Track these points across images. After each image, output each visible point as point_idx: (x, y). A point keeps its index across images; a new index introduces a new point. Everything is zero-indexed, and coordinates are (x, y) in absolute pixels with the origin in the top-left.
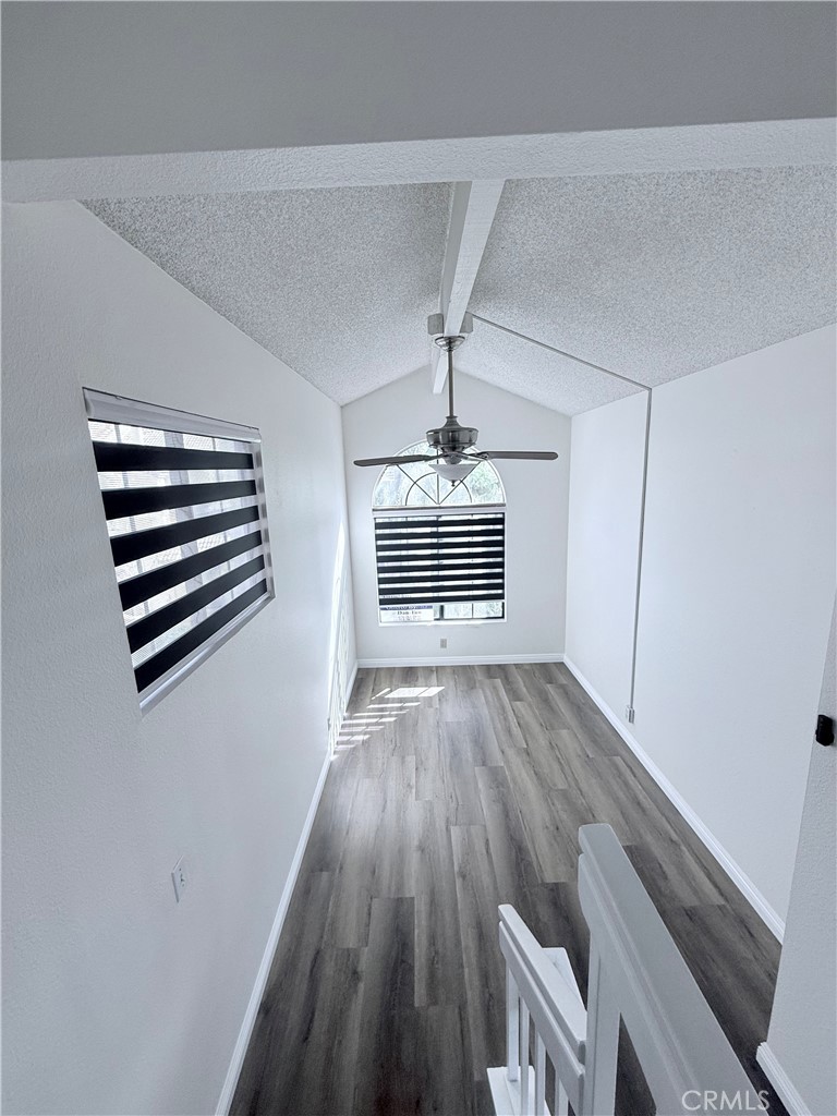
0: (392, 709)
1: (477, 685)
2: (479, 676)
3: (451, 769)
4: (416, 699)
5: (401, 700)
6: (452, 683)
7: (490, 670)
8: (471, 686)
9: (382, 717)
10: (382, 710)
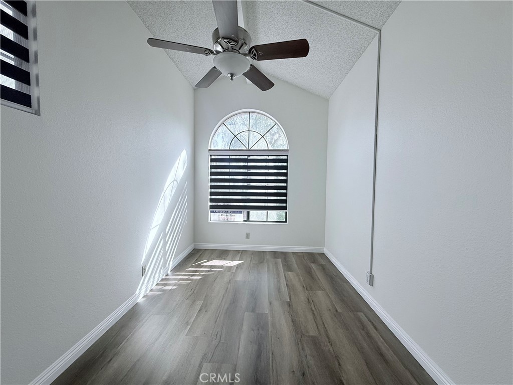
0: (202, 271)
1: (265, 261)
2: (268, 257)
3: (226, 313)
4: (222, 267)
5: (211, 267)
6: (249, 259)
7: (275, 254)
8: (261, 262)
9: (193, 275)
10: (196, 271)
